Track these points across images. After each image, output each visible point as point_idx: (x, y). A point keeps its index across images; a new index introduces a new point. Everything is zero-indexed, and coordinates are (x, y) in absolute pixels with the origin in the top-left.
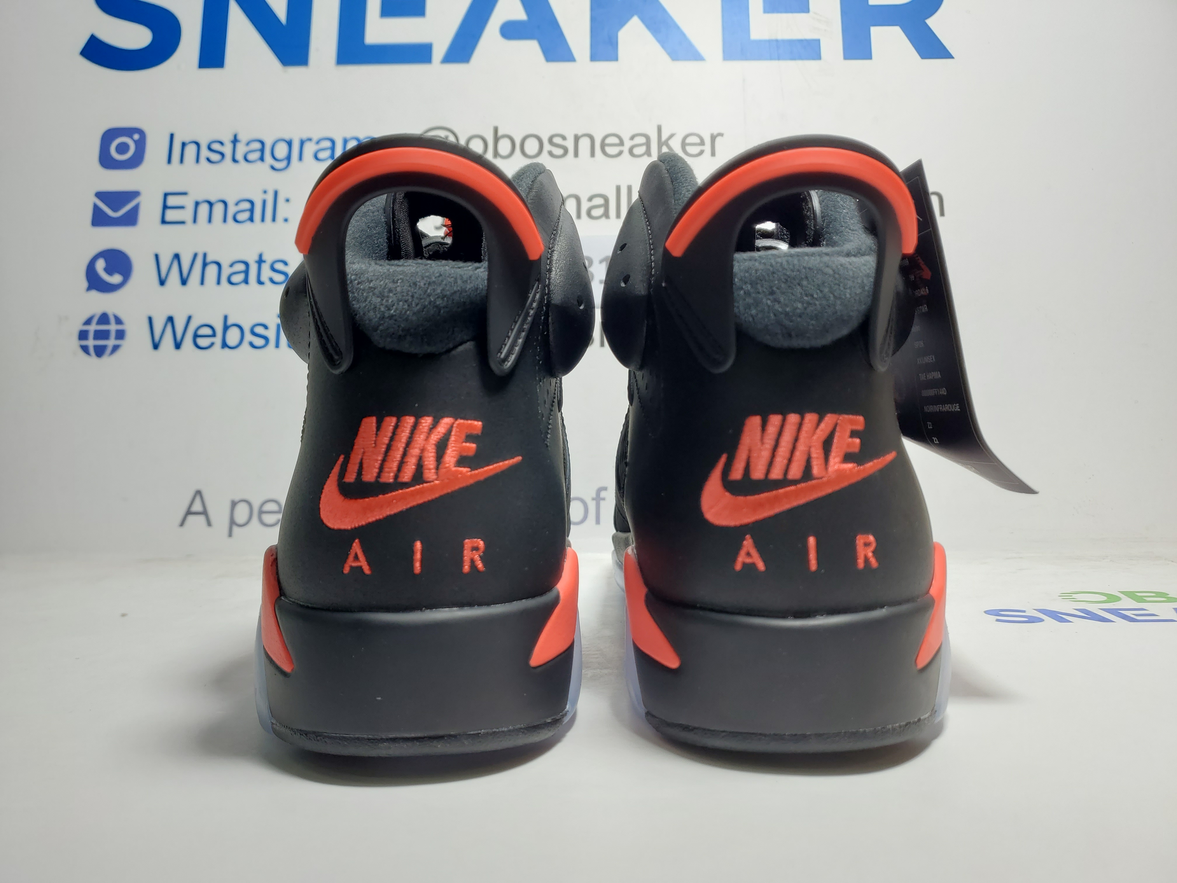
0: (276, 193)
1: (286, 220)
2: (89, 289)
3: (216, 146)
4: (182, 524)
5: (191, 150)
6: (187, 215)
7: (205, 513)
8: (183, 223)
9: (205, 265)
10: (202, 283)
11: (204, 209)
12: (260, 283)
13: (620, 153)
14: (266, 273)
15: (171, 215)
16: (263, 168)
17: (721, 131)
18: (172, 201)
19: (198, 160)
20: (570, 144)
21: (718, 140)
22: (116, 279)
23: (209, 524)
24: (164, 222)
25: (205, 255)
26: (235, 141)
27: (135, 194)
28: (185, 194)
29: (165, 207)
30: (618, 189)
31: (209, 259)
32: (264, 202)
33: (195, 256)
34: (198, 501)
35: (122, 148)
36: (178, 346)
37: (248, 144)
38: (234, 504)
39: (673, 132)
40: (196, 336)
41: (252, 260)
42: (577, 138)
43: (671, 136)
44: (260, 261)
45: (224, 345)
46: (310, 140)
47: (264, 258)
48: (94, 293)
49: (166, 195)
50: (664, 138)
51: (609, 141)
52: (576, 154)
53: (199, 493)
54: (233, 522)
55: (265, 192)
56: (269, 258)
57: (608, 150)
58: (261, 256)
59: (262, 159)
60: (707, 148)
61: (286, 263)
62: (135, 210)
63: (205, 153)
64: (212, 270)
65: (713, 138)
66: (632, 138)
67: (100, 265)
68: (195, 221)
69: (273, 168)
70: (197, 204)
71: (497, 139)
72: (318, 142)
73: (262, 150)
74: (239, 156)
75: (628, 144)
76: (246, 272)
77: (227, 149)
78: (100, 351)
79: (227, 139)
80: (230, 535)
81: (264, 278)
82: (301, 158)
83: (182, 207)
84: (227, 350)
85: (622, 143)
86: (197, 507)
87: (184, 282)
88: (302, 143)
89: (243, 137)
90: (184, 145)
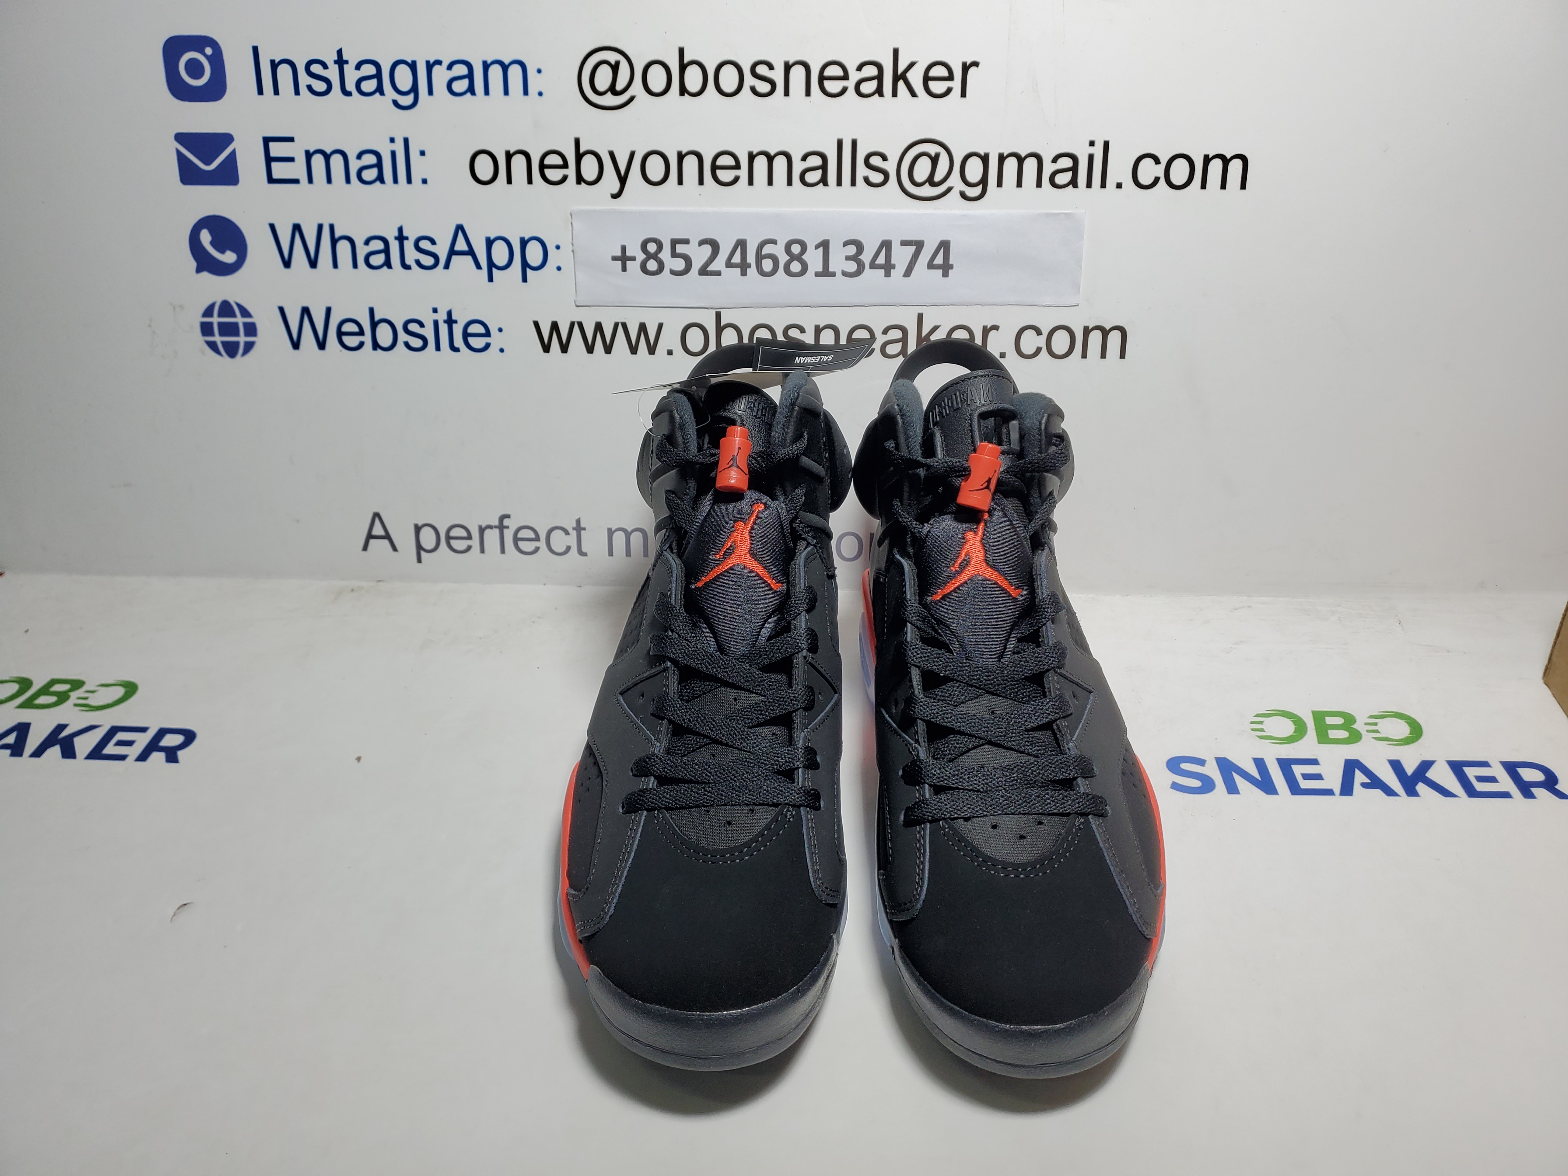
0: (406, 141)
1: (425, 181)
2: (199, 270)
3: (316, 69)
4: (365, 548)
5: (284, 72)
6: (297, 170)
7: (387, 536)
8: (296, 181)
9: (334, 242)
10: (335, 265)
11: (318, 161)
12: (406, 267)
13: (844, 90)
14: (411, 255)
15: (280, 170)
16: (383, 103)
17: (977, 60)
18: (276, 149)
19: (297, 92)
20: (778, 76)
21: (972, 71)
22: (229, 257)
23: (395, 549)
24: (271, 180)
25: (332, 227)
26: (341, 62)
27: (226, 139)
28: (291, 139)
29: (269, 160)
30: (840, 143)
31: (337, 234)
32: (393, 154)
33: (320, 227)
34: (377, 522)
35: (195, 69)
36: (322, 345)
37: (358, 67)
38: (418, 529)
39: (914, 60)
40: (340, 334)
41: (391, 236)
42: (788, 67)
43: (912, 65)
44: (401, 238)
45: (376, 346)
46: (439, 62)
47: (405, 234)
48: (205, 275)
49: (267, 141)
50: (901, 70)
51: (829, 72)
52: (787, 93)
53: (377, 515)
54: (419, 548)
55: (392, 140)
56: (411, 234)
57: (828, 84)
58: (400, 230)
59: (380, 90)
60: (956, 84)
61: (433, 242)
62: (232, 159)
63: (304, 80)
64: (343, 248)
65: (966, 68)
66: (859, 68)
67: (205, 237)
68: (310, 180)
69: (395, 103)
70: (309, 155)
71: (683, 67)
72: (450, 67)
73: (378, 76)
74: (350, 86)
75: (854, 76)
76: (386, 251)
77: (333, 74)
78: (231, 350)
79: (330, 58)
80: (419, 560)
81: (409, 261)
82: (431, 92)
83: (291, 159)
84: (379, 351)
85: (846, 77)
86: (378, 530)
87: (313, 264)
88: (430, 66)
89: (352, 56)
90: (274, 65)
